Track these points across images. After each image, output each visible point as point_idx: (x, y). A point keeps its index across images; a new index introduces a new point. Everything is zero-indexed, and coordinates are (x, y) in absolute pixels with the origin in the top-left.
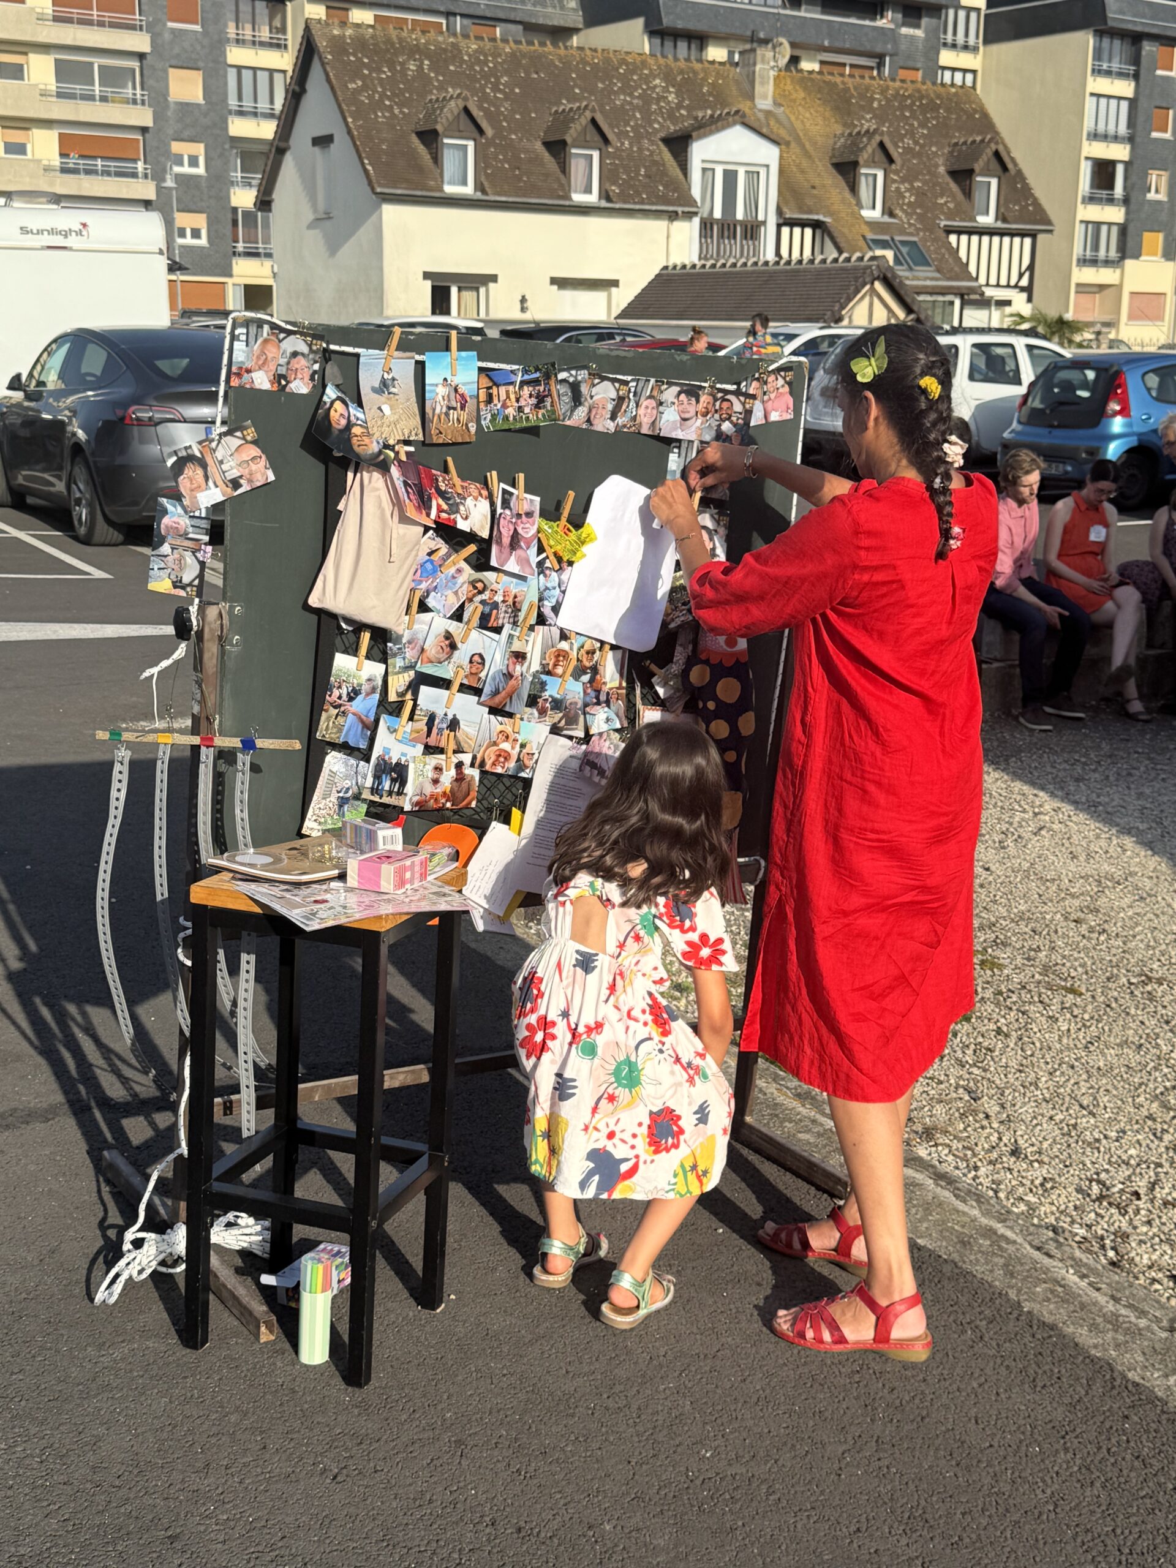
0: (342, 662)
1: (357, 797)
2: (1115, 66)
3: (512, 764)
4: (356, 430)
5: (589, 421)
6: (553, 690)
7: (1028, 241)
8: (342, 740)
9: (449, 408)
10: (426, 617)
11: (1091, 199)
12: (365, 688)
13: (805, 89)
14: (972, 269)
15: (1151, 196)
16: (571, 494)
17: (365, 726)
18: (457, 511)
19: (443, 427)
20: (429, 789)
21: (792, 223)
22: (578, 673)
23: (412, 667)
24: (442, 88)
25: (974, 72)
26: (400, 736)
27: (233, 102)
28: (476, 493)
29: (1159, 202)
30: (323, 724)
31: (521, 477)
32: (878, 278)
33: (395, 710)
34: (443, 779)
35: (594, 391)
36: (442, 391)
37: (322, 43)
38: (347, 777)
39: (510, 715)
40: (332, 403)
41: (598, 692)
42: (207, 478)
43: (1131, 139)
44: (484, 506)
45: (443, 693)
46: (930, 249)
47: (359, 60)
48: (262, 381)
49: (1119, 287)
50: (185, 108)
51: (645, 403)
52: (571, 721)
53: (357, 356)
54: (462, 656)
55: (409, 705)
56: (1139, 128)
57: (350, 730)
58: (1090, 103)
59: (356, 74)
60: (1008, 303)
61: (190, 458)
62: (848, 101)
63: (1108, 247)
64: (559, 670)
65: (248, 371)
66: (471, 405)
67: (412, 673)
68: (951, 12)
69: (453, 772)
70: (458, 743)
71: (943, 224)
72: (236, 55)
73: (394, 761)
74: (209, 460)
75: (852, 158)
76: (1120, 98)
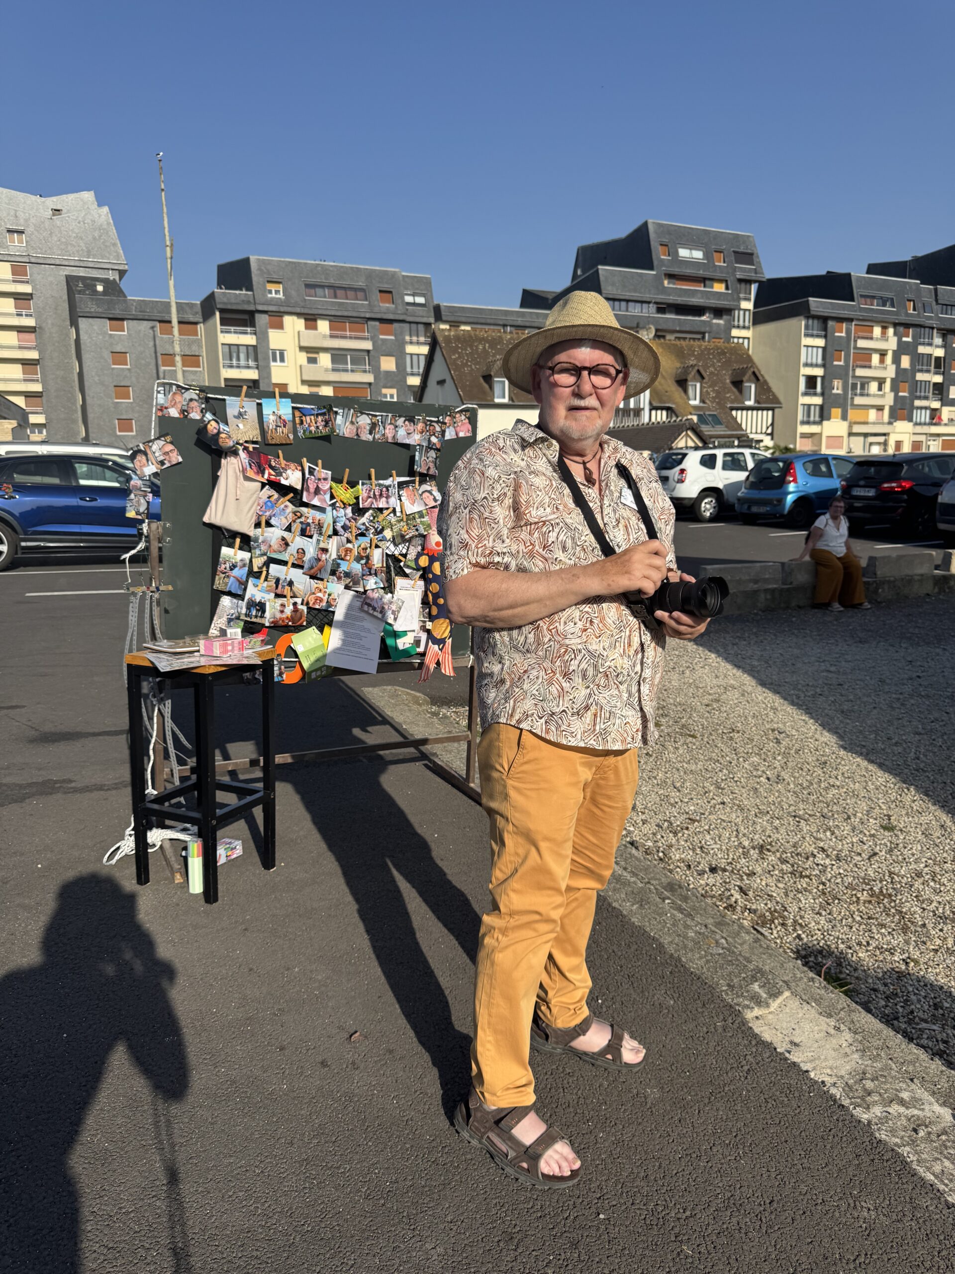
0: (225, 551)
1: (238, 618)
2: (815, 332)
3: (324, 604)
4: (223, 436)
5: (357, 435)
6: (344, 567)
7: (770, 413)
8: (227, 590)
9: (277, 426)
10: (270, 529)
11: (805, 394)
12: (239, 564)
13: (663, 348)
14: (744, 426)
15: (835, 391)
16: (347, 470)
17: (241, 583)
18: (281, 475)
19: (274, 435)
20: (278, 615)
21: (657, 409)
22: (358, 559)
23: (265, 554)
24: (494, 355)
25: (748, 338)
26: (259, 588)
27: (409, 370)
28: (294, 468)
29: (838, 394)
30: (217, 582)
31: (320, 462)
32: (689, 429)
33: (257, 575)
34: (286, 610)
35: (358, 419)
36: (272, 418)
37: (440, 339)
38: (232, 608)
39: (322, 580)
40: (209, 422)
41: (370, 569)
42: (148, 460)
43: (824, 366)
44: (299, 474)
45: (284, 568)
46: (722, 417)
47: (457, 346)
48: (174, 413)
49: (820, 434)
50: (387, 373)
51: (388, 427)
52: (356, 583)
53: (224, 400)
54: (292, 549)
55: (264, 573)
56: (828, 360)
57: (232, 585)
58: (803, 350)
59: (455, 351)
60: (762, 441)
61: (140, 451)
62: (683, 352)
63: (815, 415)
64: (348, 558)
65: (166, 408)
66: (290, 425)
67: (265, 557)
68: (737, 312)
69: (291, 607)
70: (294, 593)
71: (729, 405)
72: (410, 349)
73: (258, 601)
74: (148, 452)
75: (684, 378)
76: (818, 347)
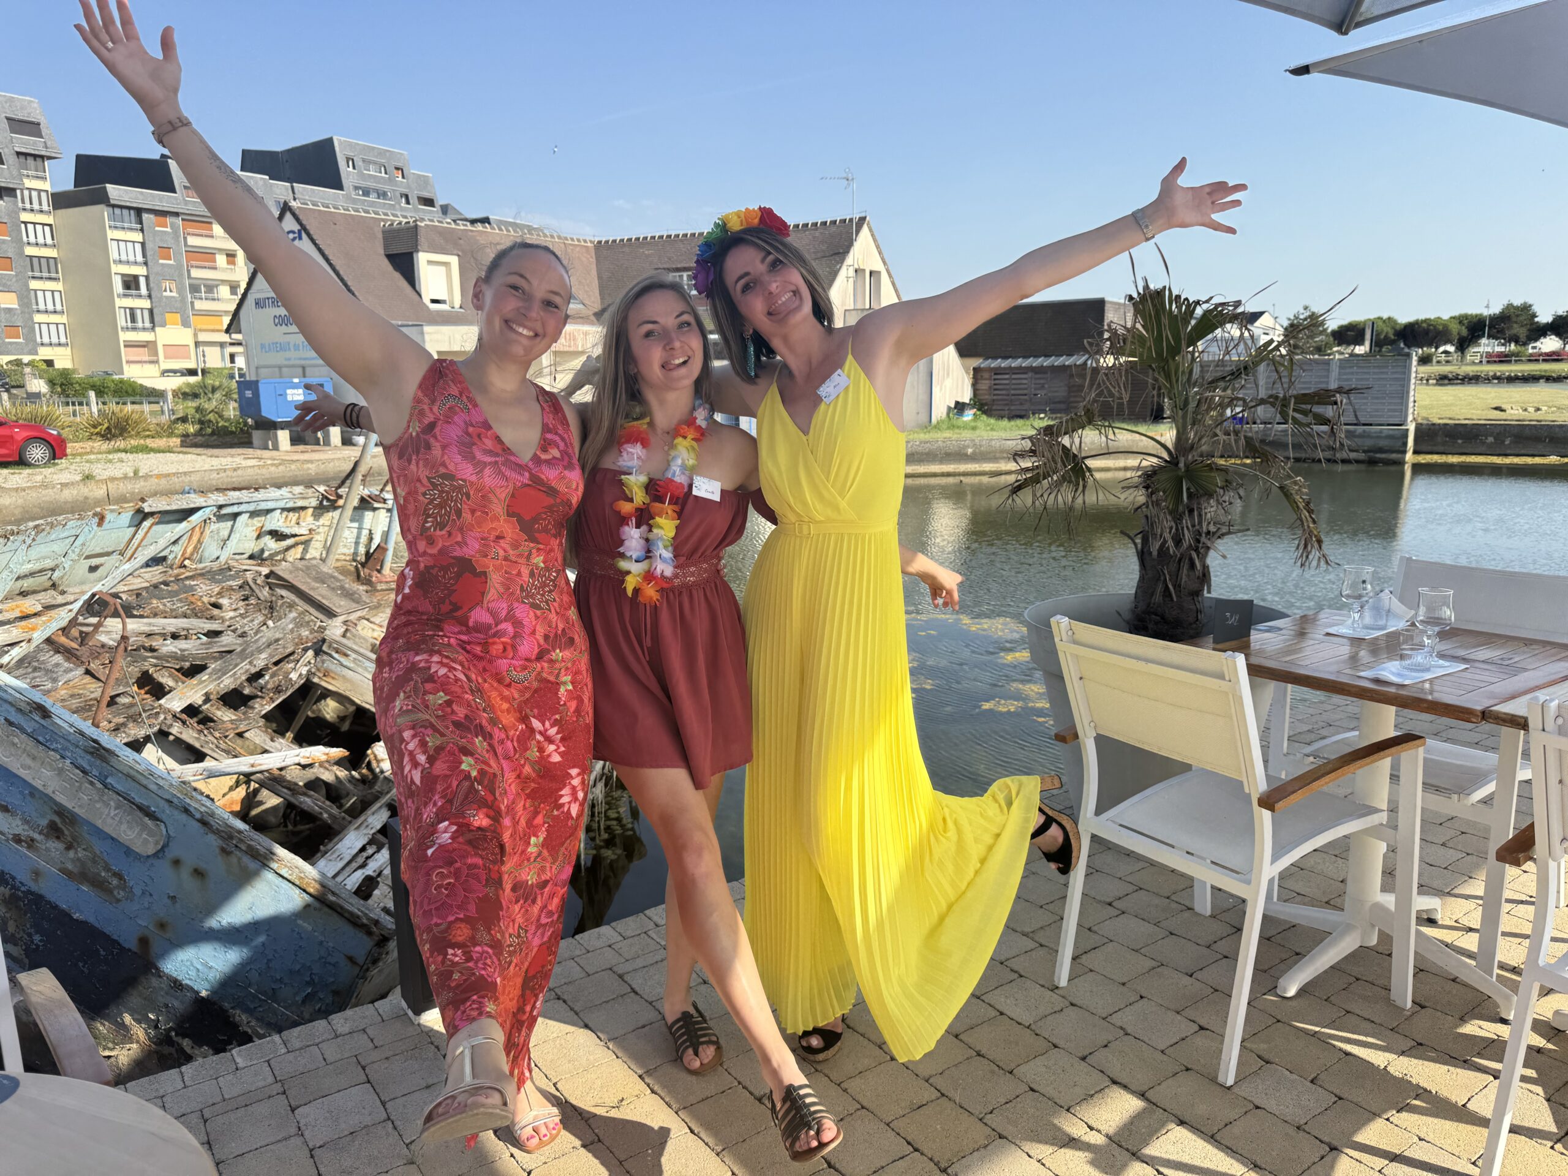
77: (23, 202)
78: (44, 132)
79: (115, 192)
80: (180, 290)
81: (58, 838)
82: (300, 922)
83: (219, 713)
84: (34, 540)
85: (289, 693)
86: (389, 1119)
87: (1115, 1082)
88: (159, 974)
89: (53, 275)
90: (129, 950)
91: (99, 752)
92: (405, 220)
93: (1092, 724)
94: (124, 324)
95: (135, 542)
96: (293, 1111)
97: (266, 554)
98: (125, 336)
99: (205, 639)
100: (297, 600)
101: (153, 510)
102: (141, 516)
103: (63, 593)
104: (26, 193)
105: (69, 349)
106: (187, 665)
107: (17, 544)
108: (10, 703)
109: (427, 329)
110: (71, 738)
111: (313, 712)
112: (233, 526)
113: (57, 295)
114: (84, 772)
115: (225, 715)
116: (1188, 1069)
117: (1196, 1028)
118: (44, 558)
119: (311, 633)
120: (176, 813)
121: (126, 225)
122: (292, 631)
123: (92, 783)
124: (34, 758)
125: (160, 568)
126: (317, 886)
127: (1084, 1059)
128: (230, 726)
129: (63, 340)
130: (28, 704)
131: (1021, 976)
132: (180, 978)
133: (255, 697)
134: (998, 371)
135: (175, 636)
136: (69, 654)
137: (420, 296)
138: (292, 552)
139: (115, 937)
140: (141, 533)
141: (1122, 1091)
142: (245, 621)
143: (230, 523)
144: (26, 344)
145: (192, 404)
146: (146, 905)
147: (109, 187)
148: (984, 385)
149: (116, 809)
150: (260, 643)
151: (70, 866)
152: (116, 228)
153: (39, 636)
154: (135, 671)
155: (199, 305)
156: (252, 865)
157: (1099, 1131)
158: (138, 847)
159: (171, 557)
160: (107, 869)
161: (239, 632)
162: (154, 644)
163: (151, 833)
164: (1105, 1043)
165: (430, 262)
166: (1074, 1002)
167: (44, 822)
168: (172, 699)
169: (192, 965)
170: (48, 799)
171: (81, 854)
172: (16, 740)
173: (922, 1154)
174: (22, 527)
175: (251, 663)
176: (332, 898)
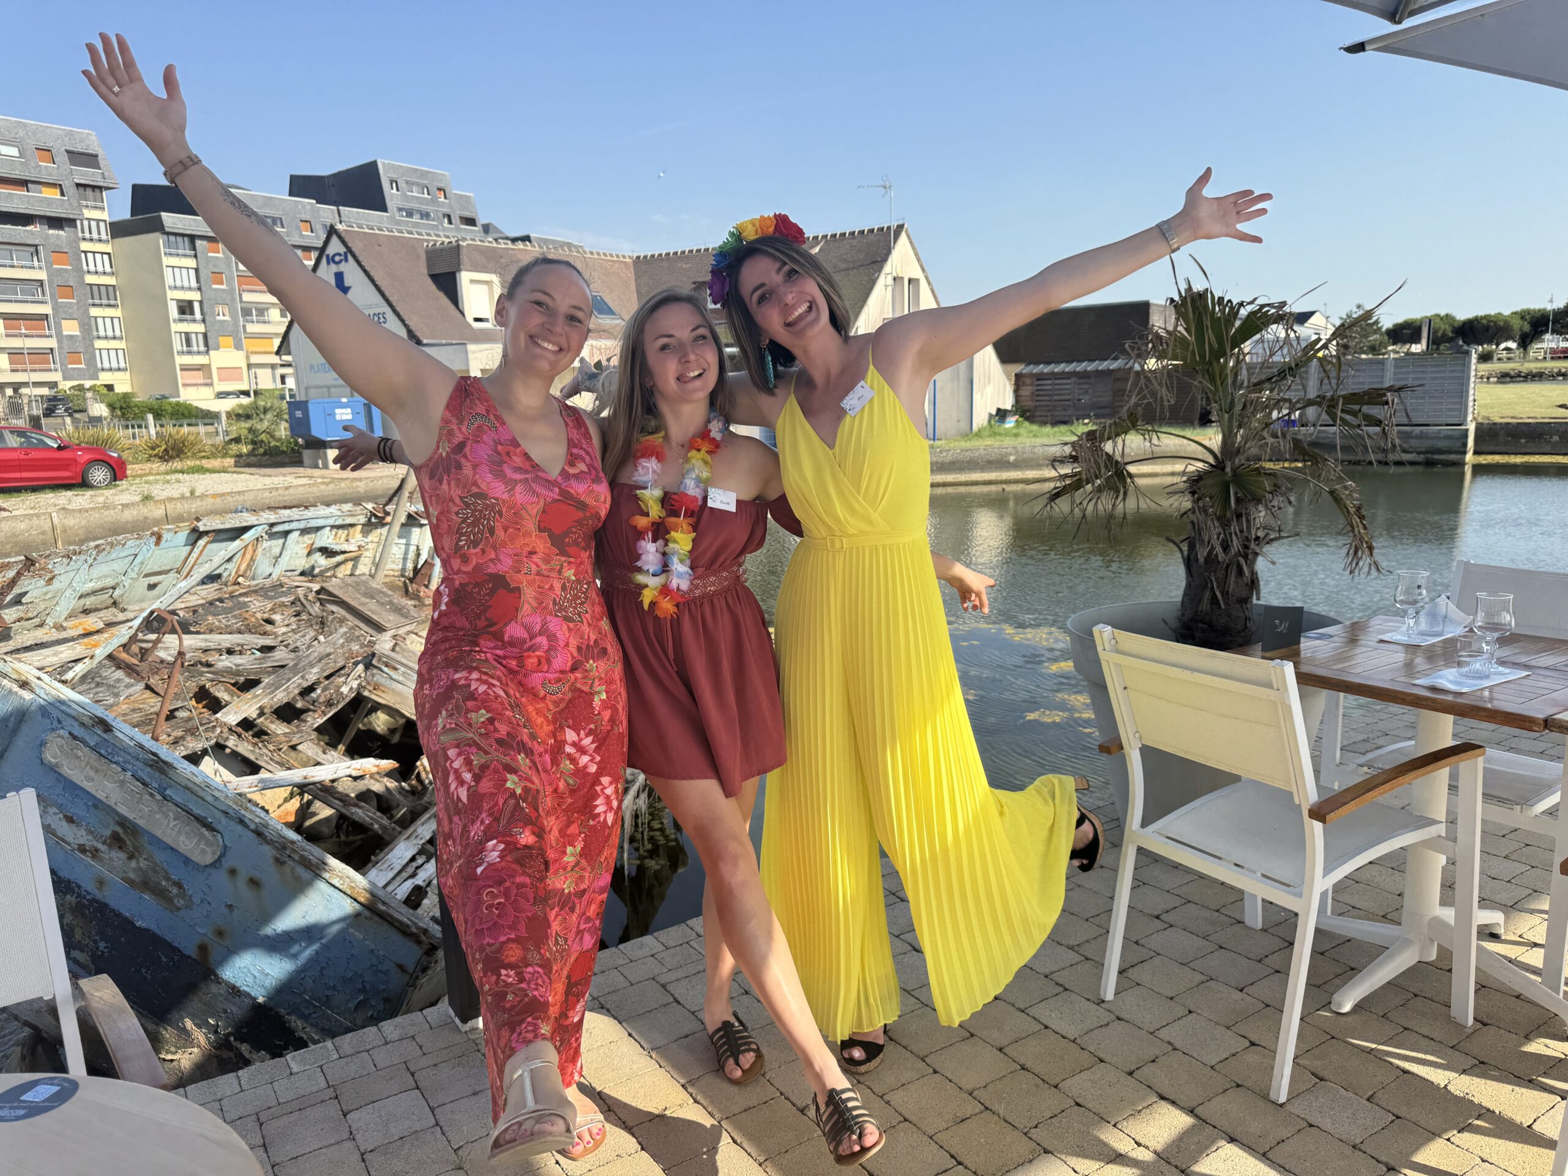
77: (83, 232)
78: (102, 162)
79: (169, 219)
80: (233, 314)
81: (120, 848)
82: (351, 930)
83: (273, 727)
84: (95, 559)
85: (340, 706)
86: (437, 1124)
87: (1163, 1098)
88: (218, 980)
89: (112, 302)
90: (189, 957)
91: (160, 765)
92: (447, 240)
93: (1137, 735)
94: (179, 348)
95: (191, 560)
96: (345, 1116)
97: (317, 571)
98: (180, 360)
99: (258, 654)
100: (347, 616)
101: (208, 528)
102: (196, 535)
103: (123, 610)
104: (86, 223)
105: (128, 373)
106: (242, 679)
107: (79, 563)
108: (74, 718)
109: (471, 347)
110: (131, 751)
111: (364, 725)
112: (284, 544)
113: (116, 321)
114: (145, 784)
115: (279, 728)
116: (1238, 1086)
117: (1247, 1044)
118: (106, 577)
119: (361, 647)
120: (232, 823)
121: (180, 252)
122: (342, 646)
123: (151, 795)
124: (97, 771)
125: (215, 586)
126: (368, 895)
127: (1131, 1073)
128: (284, 739)
129: (122, 365)
130: (91, 718)
131: (1066, 990)
132: (238, 985)
133: (307, 710)
134: (1040, 377)
135: (230, 652)
136: (130, 669)
137: (463, 314)
138: (342, 567)
139: (176, 944)
140: (197, 551)
141: (1170, 1107)
142: (297, 636)
143: (281, 541)
144: (88, 370)
145: (245, 425)
146: (205, 913)
147: (163, 214)
148: (1026, 391)
149: (175, 819)
150: (312, 658)
151: (132, 875)
152: (171, 254)
153: (101, 653)
154: (192, 686)
155: (252, 328)
156: (305, 874)
157: (1147, 1147)
158: (196, 857)
159: (225, 575)
160: (168, 879)
161: (291, 647)
162: (210, 659)
163: (208, 843)
164: (1153, 1058)
165: (472, 281)
166: (1121, 1016)
167: (108, 833)
168: (227, 713)
169: (249, 971)
170: (110, 810)
171: (143, 864)
172: (80, 753)
173: (966, 1167)
174: (84, 548)
175: (303, 677)
176: (383, 908)
